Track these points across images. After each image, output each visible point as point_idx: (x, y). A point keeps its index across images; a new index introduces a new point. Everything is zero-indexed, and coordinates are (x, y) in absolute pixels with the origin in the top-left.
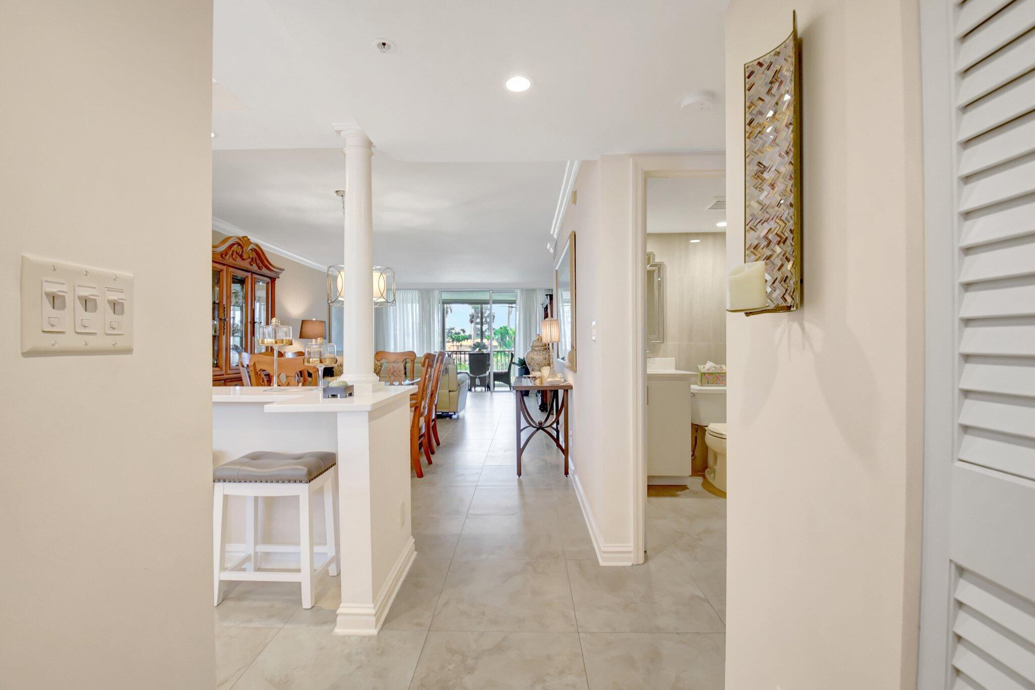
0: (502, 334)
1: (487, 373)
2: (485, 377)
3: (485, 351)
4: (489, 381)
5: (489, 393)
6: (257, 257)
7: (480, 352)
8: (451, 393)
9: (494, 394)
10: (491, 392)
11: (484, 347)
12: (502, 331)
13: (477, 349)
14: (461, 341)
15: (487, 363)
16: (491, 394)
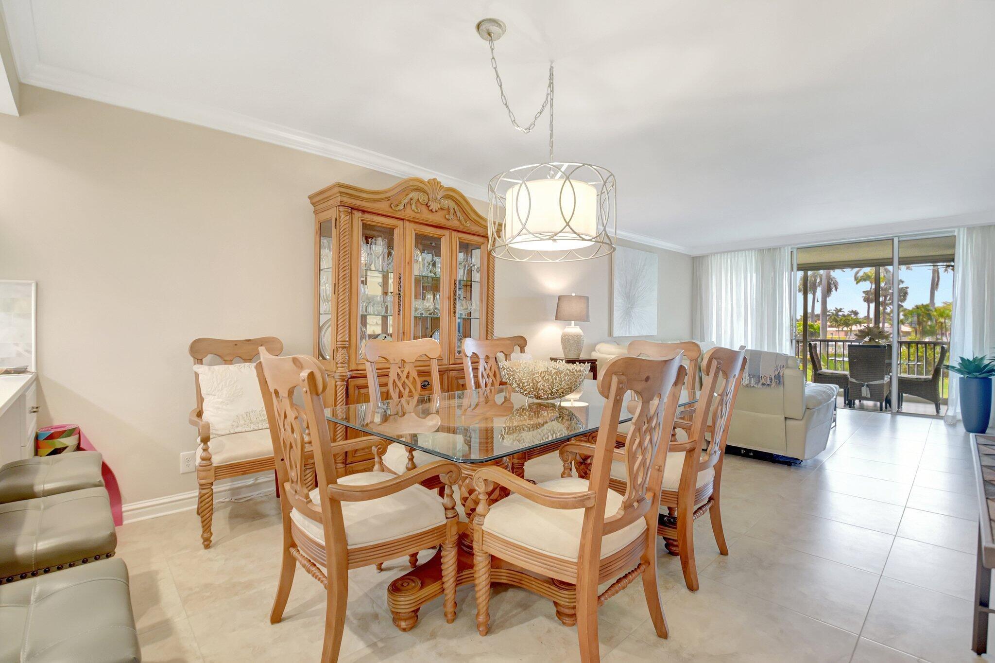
0: (919, 315)
1: (887, 379)
2: (882, 385)
3: (882, 342)
4: (890, 392)
5: (888, 416)
6: (456, 208)
7: (873, 344)
8: (789, 422)
9: (900, 418)
10: (894, 415)
11: (881, 334)
12: (920, 312)
13: (867, 339)
14: (852, 325)
15: (887, 361)
16: (892, 417)
